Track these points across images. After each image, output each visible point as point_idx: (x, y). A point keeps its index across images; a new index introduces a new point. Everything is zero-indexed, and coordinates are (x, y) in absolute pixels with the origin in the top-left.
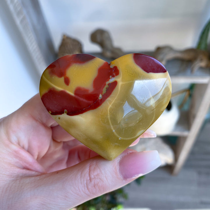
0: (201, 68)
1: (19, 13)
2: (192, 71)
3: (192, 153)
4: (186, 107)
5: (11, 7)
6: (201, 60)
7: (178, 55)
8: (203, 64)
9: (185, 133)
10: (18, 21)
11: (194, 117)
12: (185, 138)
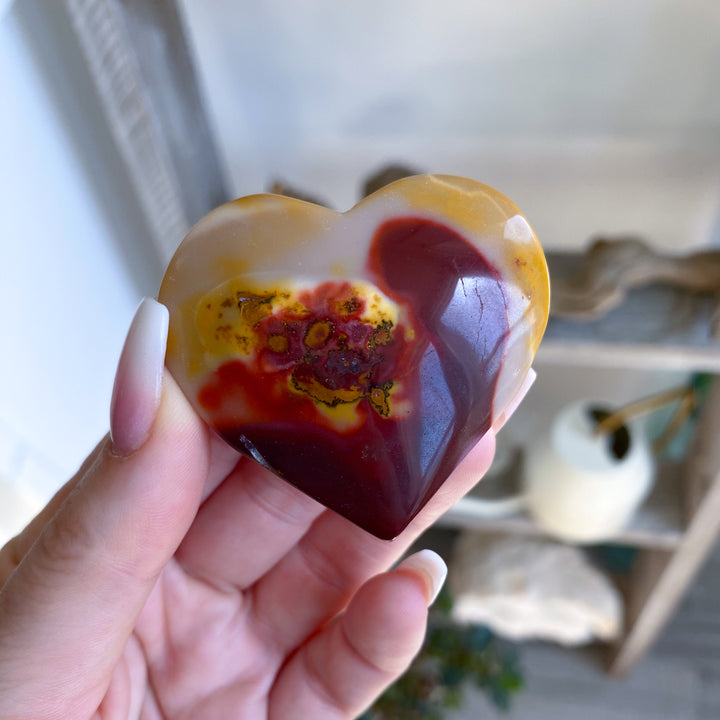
1: (127, 104)
4: (677, 449)
5: (104, 83)
7: (669, 272)
9: (669, 539)
10: (121, 131)
11: (706, 486)
12: (665, 556)
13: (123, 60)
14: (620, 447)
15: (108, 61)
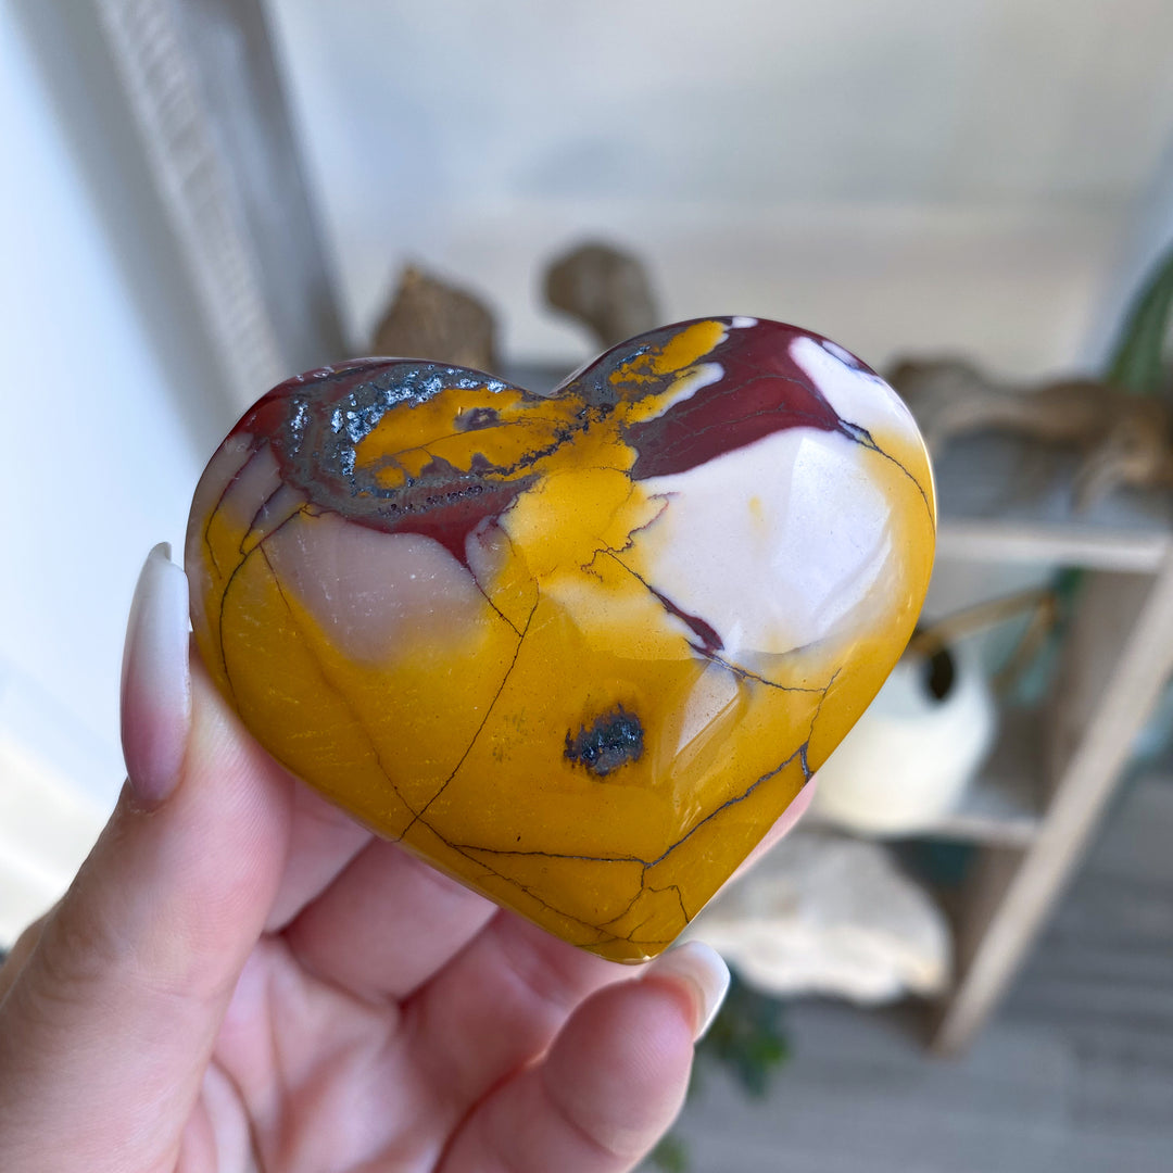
0: (1128, 491)
1: (182, 140)
2: (1076, 501)
3: (1049, 940)
4: (1031, 687)
5: (147, 109)
6: (1130, 447)
7: (1010, 411)
8: (1138, 466)
9: (1019, 830)
10: (172, 180)
11: (1073, 743)
12: (1013, 858)
13: (178, 75)
14: (939, 682)
15: (154, 75)
